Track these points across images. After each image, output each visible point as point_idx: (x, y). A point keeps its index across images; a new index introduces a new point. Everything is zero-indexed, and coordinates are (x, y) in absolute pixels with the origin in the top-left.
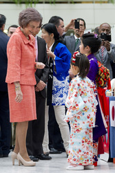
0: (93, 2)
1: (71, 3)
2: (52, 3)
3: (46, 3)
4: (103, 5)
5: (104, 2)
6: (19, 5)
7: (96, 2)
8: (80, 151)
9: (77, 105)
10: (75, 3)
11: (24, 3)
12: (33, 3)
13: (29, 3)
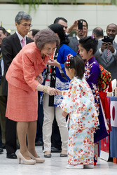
0: (96, 4)
1: (74, 4)
2: (55, 4)
3: (49, 4)
4: (106, 6)
5: (107, 4)
6: (22, 5)
7: (99, 4)
8: (82, 150)
9: (84, 105)
10: (78, 4)
11: (27, 3)
12: (37, 3)
13: (33, 3)
